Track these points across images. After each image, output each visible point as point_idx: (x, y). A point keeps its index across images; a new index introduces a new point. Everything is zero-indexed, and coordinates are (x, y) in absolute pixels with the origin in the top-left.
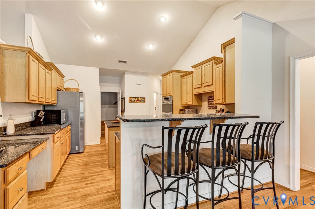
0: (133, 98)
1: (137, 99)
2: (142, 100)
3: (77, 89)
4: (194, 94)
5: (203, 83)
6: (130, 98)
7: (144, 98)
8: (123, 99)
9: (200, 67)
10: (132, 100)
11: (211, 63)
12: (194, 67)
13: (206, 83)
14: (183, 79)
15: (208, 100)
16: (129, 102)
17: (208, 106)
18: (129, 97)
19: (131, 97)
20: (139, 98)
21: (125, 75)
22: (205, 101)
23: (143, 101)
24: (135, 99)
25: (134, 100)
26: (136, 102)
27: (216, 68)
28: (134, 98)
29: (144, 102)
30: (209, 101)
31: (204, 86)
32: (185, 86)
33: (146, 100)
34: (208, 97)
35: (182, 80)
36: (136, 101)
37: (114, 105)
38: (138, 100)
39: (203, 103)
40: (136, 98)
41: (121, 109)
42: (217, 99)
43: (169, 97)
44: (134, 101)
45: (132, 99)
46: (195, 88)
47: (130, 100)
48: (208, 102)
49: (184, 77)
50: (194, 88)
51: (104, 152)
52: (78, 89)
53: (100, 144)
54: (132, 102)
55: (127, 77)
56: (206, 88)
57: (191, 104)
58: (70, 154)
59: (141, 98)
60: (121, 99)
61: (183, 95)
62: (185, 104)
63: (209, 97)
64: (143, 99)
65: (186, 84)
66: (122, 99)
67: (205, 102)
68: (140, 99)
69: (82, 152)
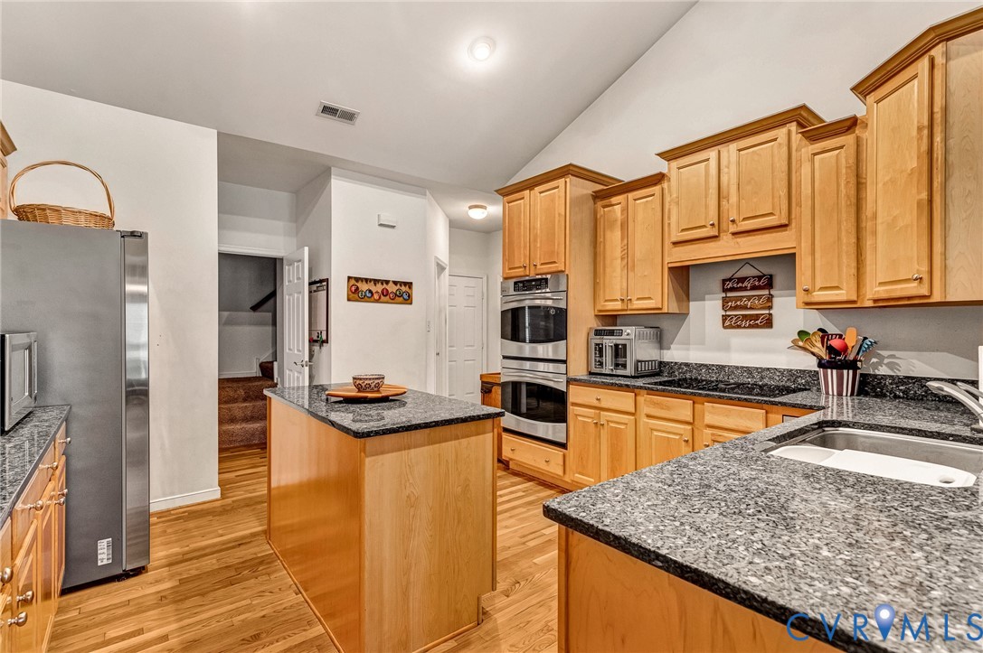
0: (367, 280)
1: (379, 288)
2: (401, 293)
3: (102, 217)
4: (669, 268)
5: (733, 221)
6: (353, 282)
7: (410, 285)
8: (319, 284)
9: (712, 154)
10: (360, 290)
11: (781, 133)
12: (669, 155)
13: (744, 219)
14: (604, 207)
15: (725, 290)
16: (349, 300)
17: (725, 318)
18: (349, 278)
19: (357, 279)
20: (387, 282)
21: (332, 180)
22: (707, 296)
23: (406, 297)
24: (374, 289)
25: (370, 291)
26: (377, 301)
27: (815, 154)
28: (371, 280)
29: (408, 300)
30: (729, 294)
31: (734, 234)
32: (618, 234)
33: (416, 293)
34: (724, 281)
35: (601, 211)
36: (376, 297)
37: (252, 313)
38: (385, 293)
39: (693, 305)
40: (376, 281)
41: (310, 330)
42: (818, 285)
43: (549, 276)
44: (369, 295)
45: (364, 287)
46: (675, 244)
47: (353, 289)
48: (725, 301)
49: (614, 200)
50: (674, 240)
51: (264, 549)
52: (107, 221)
53: (218, 495)
54: (362, 299)
55: (341, 191)
56: (742, 240)
57: (653, 306)
58: (64, 592)
59: (395, 283)
60: (310, 284)
61: (608, 270)
62: (620, 307)
63: (730, 280)
64: (404, 289)
65: (625, 226)
66: (314, 287)
67: (704, 300)
68: (392, 288)
69: (138, 571)
